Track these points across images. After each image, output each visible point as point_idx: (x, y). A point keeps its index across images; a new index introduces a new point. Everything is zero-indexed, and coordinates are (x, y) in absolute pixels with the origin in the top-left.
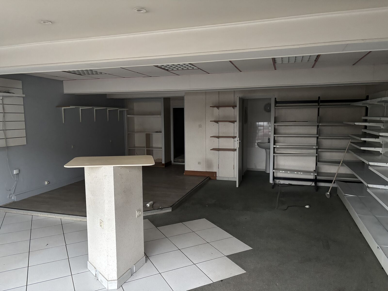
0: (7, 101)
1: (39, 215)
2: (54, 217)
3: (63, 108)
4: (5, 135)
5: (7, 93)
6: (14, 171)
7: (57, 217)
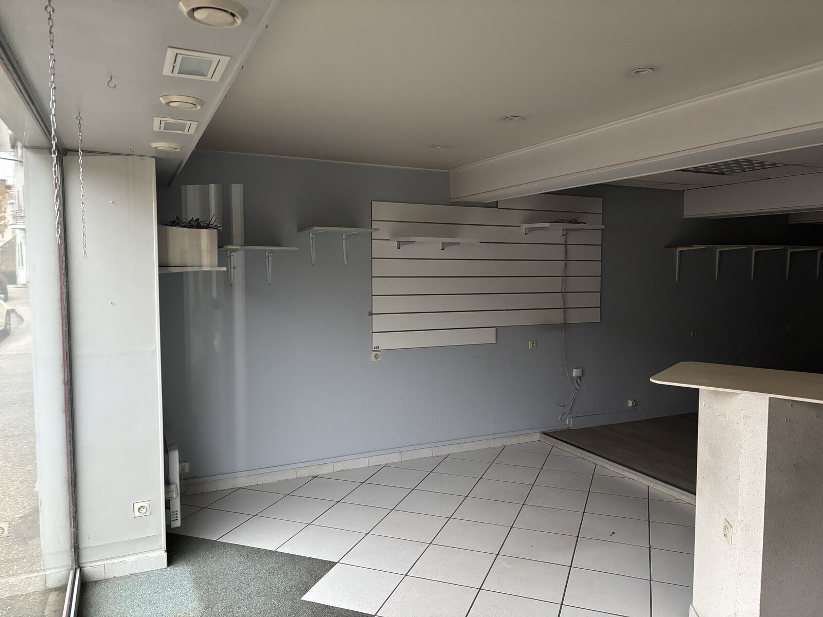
0: (573, 238)
1: (608, 466)
2: (636, 478)
3: (678, 249)
4: (564, 303)
5: (574, 223)
6: (574, 370)
7: (641, 480)
